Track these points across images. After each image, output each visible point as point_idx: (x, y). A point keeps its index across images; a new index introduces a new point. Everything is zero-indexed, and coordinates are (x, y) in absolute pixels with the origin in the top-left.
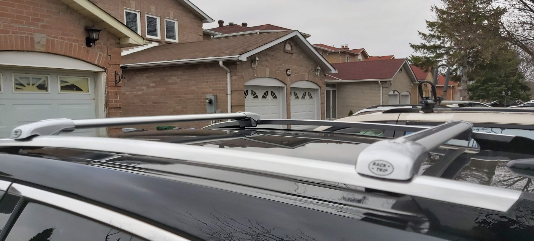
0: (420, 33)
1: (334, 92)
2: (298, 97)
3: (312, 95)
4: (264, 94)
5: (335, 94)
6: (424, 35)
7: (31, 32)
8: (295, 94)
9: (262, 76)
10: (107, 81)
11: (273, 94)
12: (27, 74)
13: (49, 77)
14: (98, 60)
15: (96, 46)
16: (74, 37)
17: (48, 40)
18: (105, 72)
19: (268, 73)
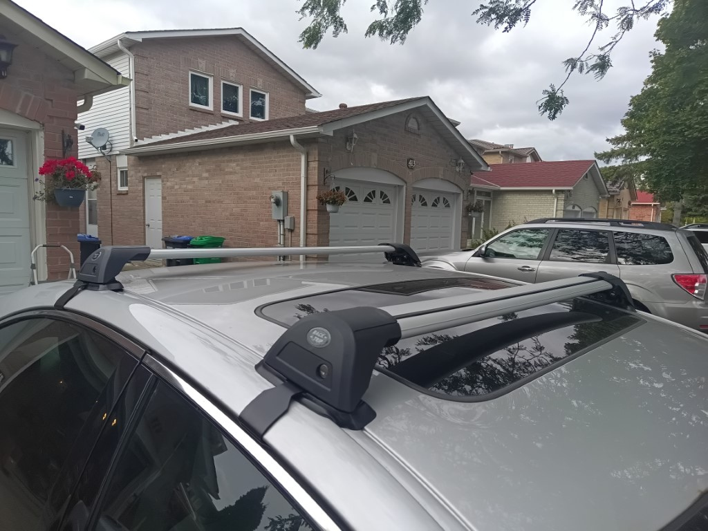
1: (488, 203)
2: (425, 204)
3: (450, 202)
4: (368, 195)
5: (490, 205)
8: (422, 199)
9: (364, 166)
10: (45, 147)
11: (383, 196)
14: (22, 106)
15: (18, 79)
18: (42, 130)
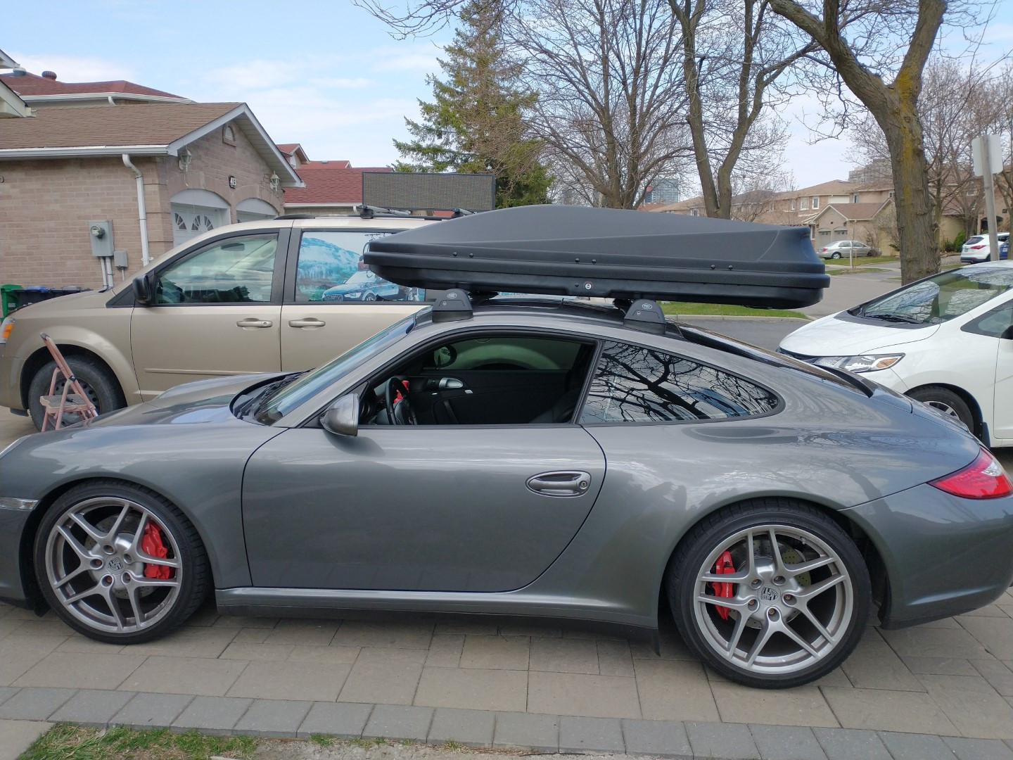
0: (408, 123)
6: (416, 126)
9: (195, 187)
19: (202, 182)
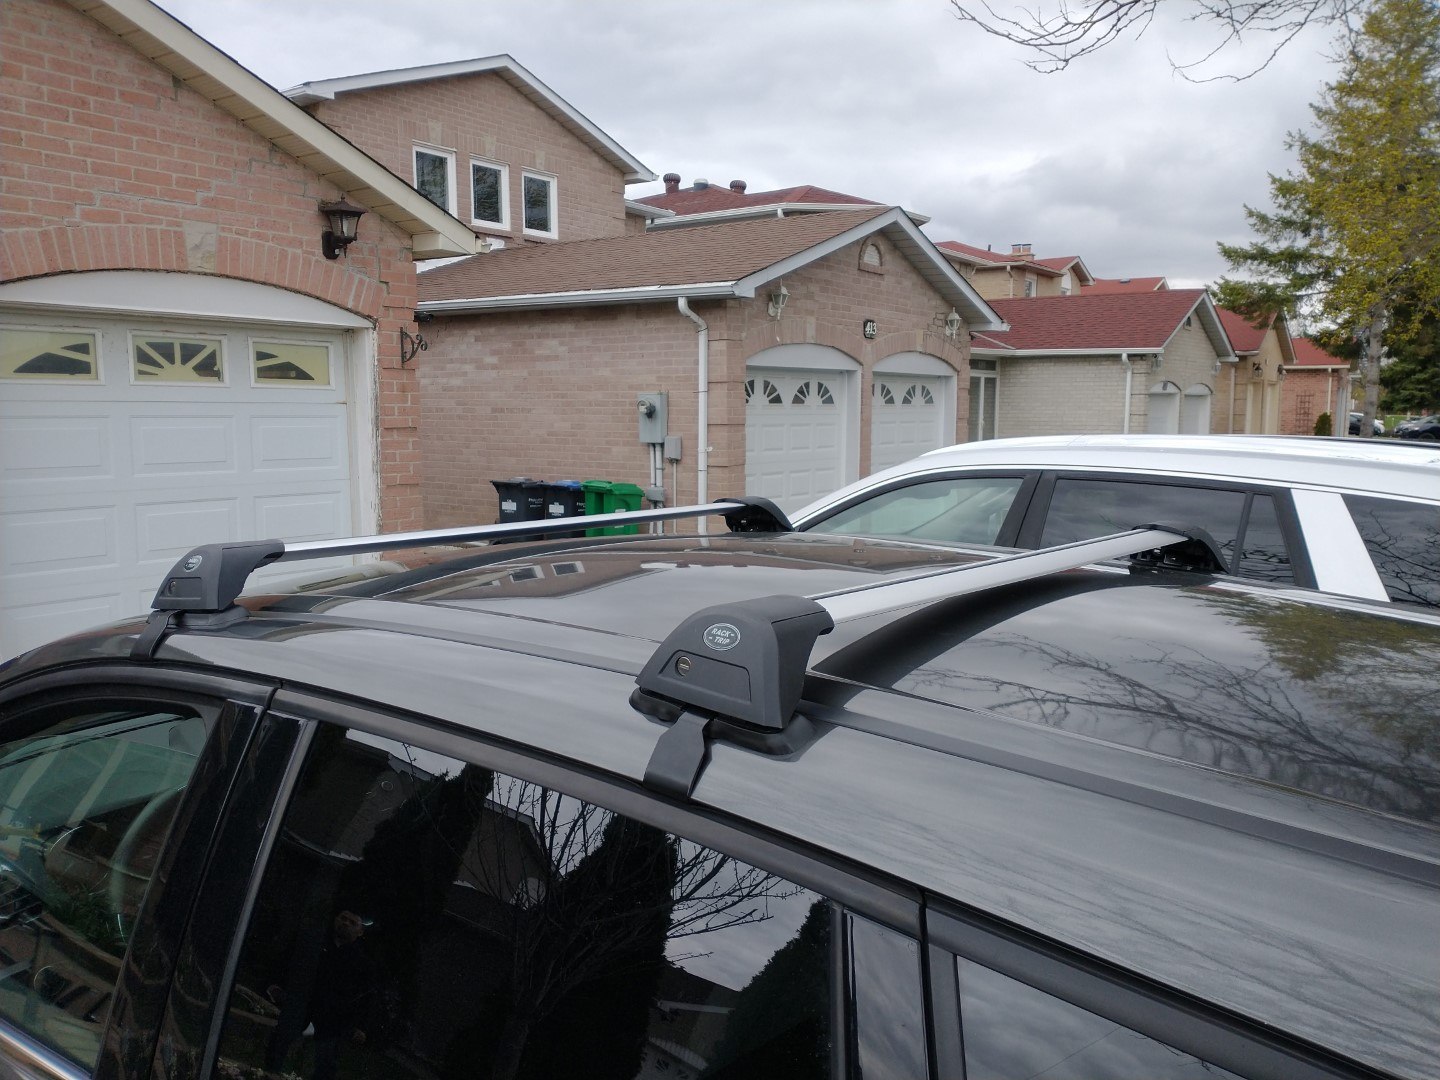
1: (991, 382)
2: (891, 401)
3: (932, 394)
4: (799, 391)
5: (994, 387)
6: (1263, 219)
7: (176, 216)
8: (886, 392)
9: (796, 341)
10: (379, 354)
11: (823, 390)
12: (168, 335)
13: (225, 341)
14: (355, 297)
15: (350, 256)
16: (291, 230)
17: (221, 241)
18: (374, 329)
19: (811, 332)
